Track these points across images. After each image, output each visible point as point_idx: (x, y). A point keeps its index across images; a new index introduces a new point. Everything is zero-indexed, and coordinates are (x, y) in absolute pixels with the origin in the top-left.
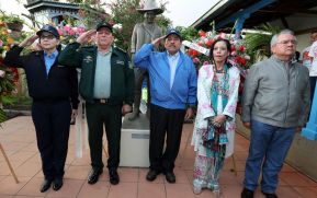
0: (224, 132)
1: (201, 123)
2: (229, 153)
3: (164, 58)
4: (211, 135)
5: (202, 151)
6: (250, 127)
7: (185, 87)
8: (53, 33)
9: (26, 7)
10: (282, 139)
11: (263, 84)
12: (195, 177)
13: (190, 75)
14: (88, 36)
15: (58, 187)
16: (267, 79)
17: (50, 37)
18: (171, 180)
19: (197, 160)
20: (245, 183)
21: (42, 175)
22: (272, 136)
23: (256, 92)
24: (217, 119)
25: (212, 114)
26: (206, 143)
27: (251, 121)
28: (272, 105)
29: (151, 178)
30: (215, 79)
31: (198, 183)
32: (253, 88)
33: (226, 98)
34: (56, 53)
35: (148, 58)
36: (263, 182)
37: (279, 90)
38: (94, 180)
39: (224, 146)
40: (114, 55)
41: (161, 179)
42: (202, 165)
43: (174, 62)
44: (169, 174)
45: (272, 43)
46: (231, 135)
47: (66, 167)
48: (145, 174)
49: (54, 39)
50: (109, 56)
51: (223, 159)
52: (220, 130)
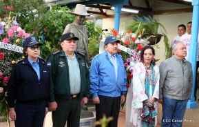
10: (181, 108)
16: (172, 71)
28: (175, 87)
37: (179, 78)
39: (154, 118)
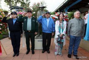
0: (63, 39)
1: (56, 37)
2: (64, 44)
3: (46, 19)
4: (59, 40)
5: (57, 44)
6: (69, 37)
7: (51, 27)
8: (15, 13)
9: (9, 8)
10: (78, 40)
11: (72, 25)
12: (55, 51)
13: (53, 24)
14: (25, 14)
15: (18, 55)
17: (14, 14)
18: (49, 52)
19: (56, 47)
20: (69, 52)
21: (13, 52)
22: (75, 39)
23: (71, 28)
24: (61, 35)
25: (59, 34)
26: (58, 42)
27: (70, 35)
28: (75, 31)
29: (43, 52)
30: (60, 24)
31: (56, 53)
32: (70, 26)
33: (63, 29)
34: (16, 19)
35: (41, 20)
36: (73, 52)
37: (77, 26)
38: (27, 53)
39: (63, 42)
40: (32, 19)
41: (46, 52)
42: (57, 48)
43: (48, 20)
44: (48, 51)
45: (74, 14)
46: (64, 40)
47: (20, 50)
48: (41, 51)
49: (16, 15)
50: (31, 19)
51: (62, 46)
52: (62, 38)
